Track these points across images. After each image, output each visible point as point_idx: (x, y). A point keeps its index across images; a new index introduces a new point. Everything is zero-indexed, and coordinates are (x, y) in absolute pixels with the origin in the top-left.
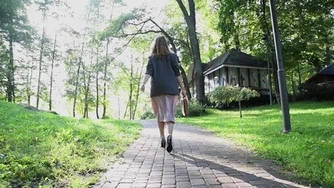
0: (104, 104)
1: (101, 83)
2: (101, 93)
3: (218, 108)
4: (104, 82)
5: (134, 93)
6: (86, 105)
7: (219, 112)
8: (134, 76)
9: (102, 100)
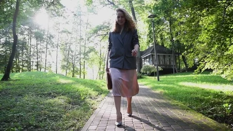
0: (84, 73)
1: (82, 61)
2: (82, 67)
3: (148, 75)
4: (84, 60)
5: (102, 67)
6: (73, 74)
7: (148, 77)
8: (102, 57)
9: (82, 71)
